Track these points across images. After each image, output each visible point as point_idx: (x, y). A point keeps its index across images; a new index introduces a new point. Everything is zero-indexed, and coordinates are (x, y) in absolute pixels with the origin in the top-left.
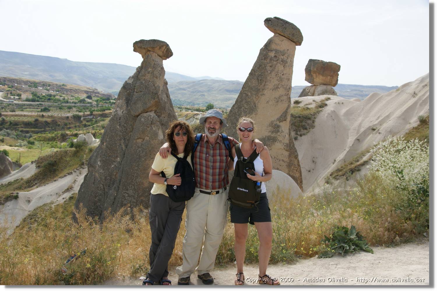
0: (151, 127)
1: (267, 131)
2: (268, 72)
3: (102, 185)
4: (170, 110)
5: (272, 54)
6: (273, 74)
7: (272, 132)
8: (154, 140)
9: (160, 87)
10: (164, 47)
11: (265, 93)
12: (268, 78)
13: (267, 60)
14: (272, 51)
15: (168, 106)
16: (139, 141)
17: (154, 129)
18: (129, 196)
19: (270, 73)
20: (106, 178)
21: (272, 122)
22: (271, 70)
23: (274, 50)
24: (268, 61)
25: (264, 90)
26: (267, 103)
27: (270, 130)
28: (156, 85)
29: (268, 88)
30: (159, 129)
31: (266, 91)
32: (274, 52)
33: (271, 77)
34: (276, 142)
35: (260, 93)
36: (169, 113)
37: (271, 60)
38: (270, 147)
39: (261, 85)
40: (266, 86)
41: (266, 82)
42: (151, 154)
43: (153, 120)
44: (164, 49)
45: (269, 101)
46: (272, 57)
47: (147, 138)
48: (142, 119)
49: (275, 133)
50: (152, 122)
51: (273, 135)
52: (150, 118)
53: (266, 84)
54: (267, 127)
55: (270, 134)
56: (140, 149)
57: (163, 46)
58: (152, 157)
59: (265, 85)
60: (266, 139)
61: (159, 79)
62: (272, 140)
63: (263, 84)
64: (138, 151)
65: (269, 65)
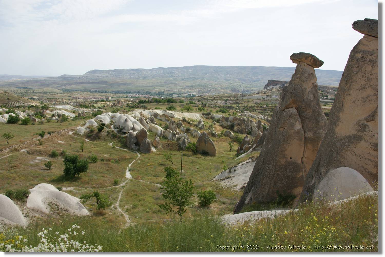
0: (290, 119)
1: (353, 130)
2: (353, 73)
3: (263, 159)
4: (316, 107)
5: (359, 55)
6: (360, 75)
7: (359, 131)
8: (291, 130)
9: (306, 89)
10: (310, 58)
11: (350, 93)
12: (354, 78)
13: (353, 62)
14: (359, 52)
15: (314, 104)
16: (282, 129)
17: (292, 121)
18: (269, 169)
19: (356, 74)
20: (265, 153)
21: (359, 122)
22: (357, 70)
23: (362, 51)
24: (355, 62)
25: (349, 91)
26: (353, 103)
27: (357, 129)
28: (303, 88)
29: (354, 88)
30: (296, 122)
31: (352, 91)
32: (361, 53)
33: (357, 78)
34: (361, 140)
35: (346, 93)
36: (314, 110)
37: (357, 61)
38: (355, 145)
39: (347, 85)
40: (352, 87)
41: (351, 83)
42: (287, 140)
43: (291, 114)
44: (311, 60)
45: (355, 100)
46: (358, 58)
47: (286, 128)
48: (285, 114)
49: (360, 132)
50: (290, 116)
51: (359, 134)
52: (289, 112)
53: (352, 84)
54: (354, 126)
55: (356, 132)
56: (281, 136)
57: (308, 57)
58: (288, 142)
59: (350, 86)
60: (352, 137)
61: (305, 83)
62: (357, 139)
63: (349, 85)
64: (279, 137)
65: (355, 66)
